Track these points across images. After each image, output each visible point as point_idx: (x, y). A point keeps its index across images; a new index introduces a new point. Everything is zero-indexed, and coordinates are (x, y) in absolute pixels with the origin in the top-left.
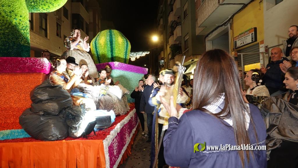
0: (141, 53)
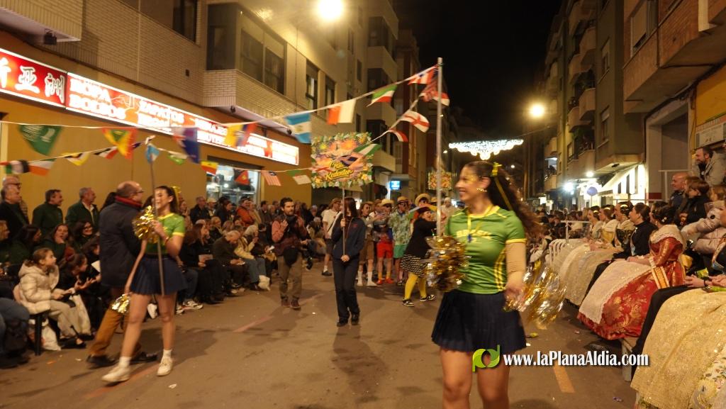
0: (503, 142)
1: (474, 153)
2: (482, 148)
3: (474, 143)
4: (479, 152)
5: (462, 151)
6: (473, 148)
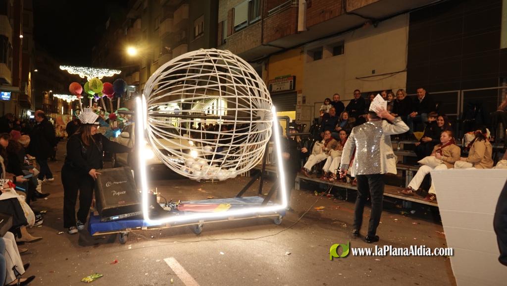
0: (106, 70)
1: (82, 75)
2: (89, 73)
3: (82, 68)
4: (85, 75)
5: (71, 73)
6: (81, 72)
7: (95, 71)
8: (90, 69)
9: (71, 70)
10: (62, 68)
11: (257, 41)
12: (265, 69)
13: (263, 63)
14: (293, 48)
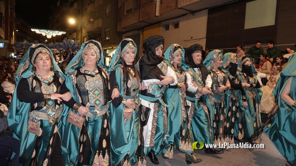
0: (57, 32)
1: (44, 34)
2: (47, 33)
3: (44, 30)
5: (38, 33)
6: (43, 32)
7: (51, 32)
8: (49, 31)
9: (37, 31)
10: (33, 30)
11: (137, 19)
12: (142, 34)
13: (141, 31)
14: (156, 23)
